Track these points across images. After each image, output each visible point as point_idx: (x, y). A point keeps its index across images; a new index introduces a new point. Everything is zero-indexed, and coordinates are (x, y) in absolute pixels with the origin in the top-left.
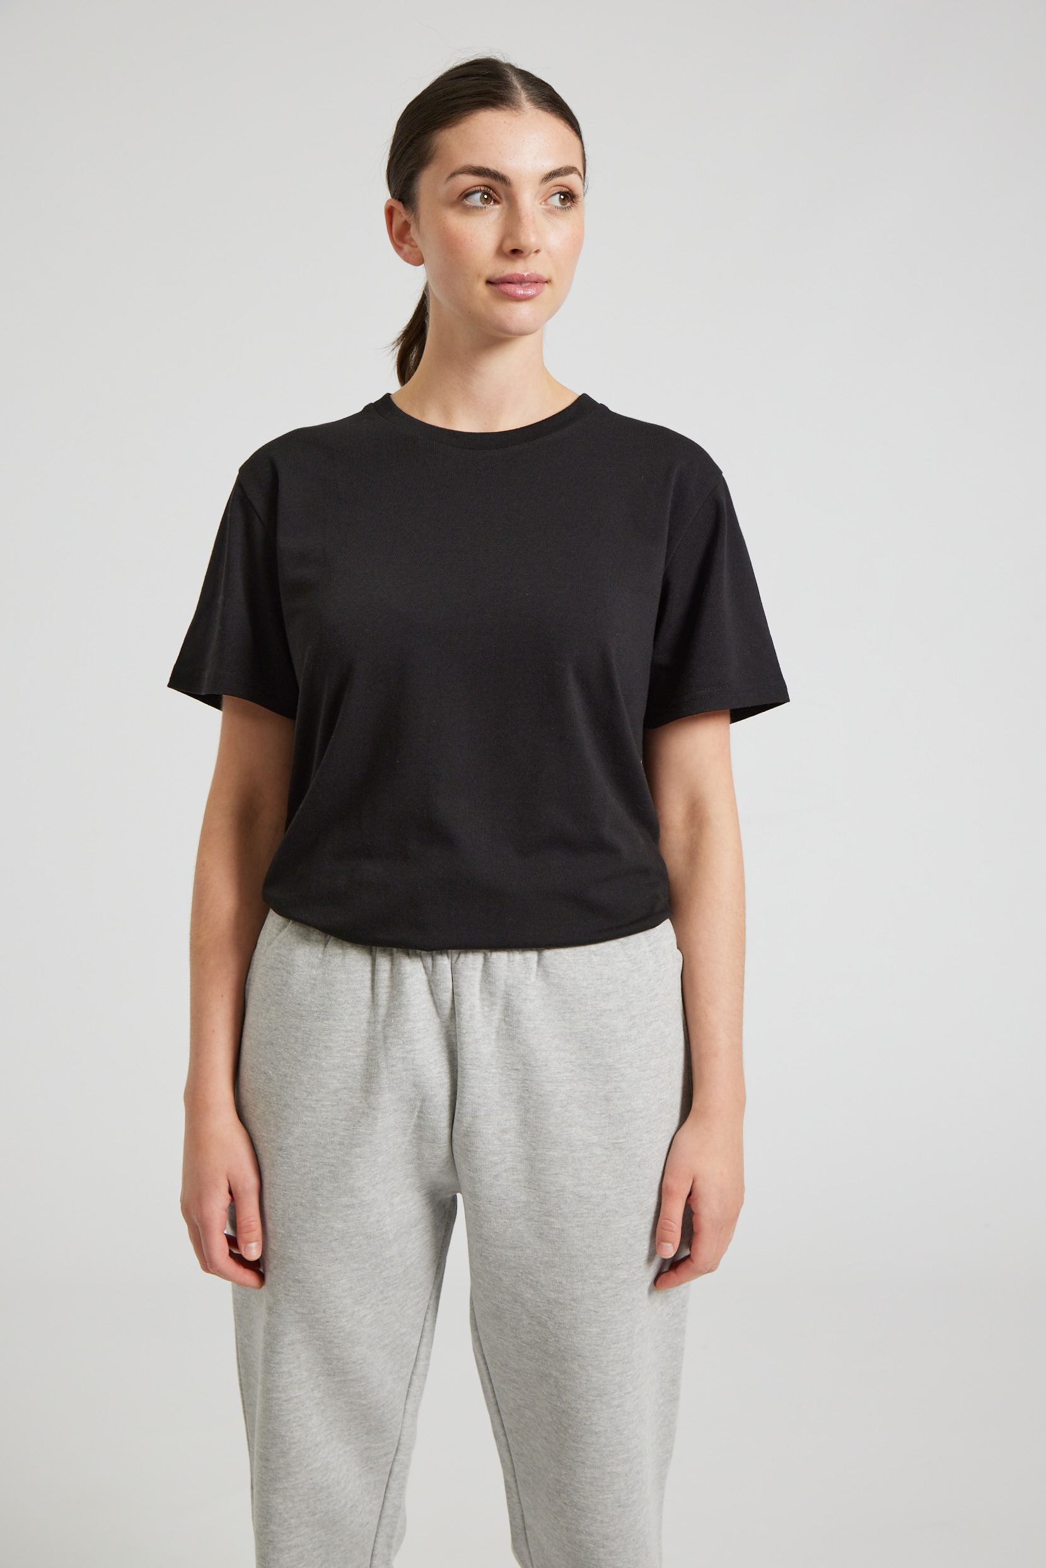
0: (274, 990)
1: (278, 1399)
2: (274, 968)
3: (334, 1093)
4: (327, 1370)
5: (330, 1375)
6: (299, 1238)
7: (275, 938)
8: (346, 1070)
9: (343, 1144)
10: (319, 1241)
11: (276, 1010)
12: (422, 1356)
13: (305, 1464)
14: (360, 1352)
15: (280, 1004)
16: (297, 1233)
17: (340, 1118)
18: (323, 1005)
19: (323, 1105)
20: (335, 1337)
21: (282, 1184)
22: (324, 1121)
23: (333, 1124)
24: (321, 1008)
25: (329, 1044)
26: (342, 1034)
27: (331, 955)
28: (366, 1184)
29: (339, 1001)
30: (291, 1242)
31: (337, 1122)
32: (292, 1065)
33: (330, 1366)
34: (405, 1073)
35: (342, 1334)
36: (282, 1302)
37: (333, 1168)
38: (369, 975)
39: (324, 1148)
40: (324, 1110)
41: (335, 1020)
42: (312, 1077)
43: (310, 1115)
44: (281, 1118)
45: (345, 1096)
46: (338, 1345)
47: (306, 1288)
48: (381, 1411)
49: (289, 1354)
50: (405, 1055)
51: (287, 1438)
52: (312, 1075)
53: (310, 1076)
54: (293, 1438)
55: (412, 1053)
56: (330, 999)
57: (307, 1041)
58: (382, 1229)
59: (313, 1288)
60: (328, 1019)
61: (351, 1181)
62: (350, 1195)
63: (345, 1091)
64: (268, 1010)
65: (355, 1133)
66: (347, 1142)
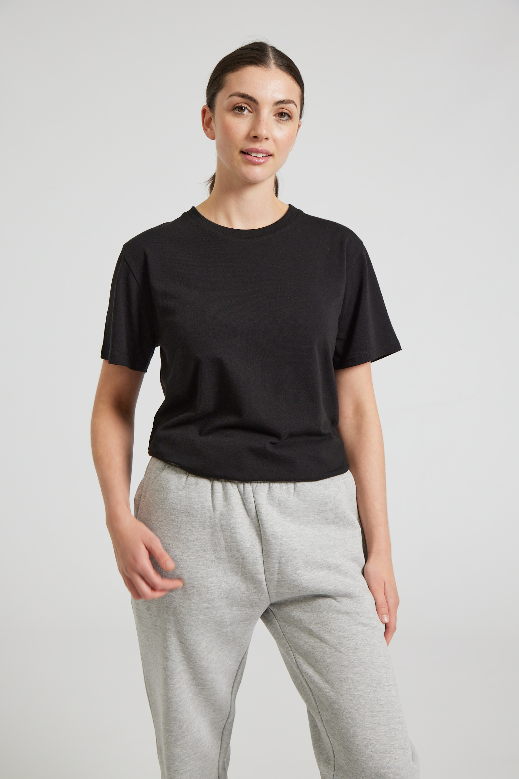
0: (160, 502)
1: (176, 701)
2: (158, 490)
3: (196, 552)
6: (182, 623)
7: (158, 476)
8: (201, 541)
9: (203, 577)
11: (161, 512)
15: (163, 509)
16: (181, 621)
17: (200, 564)
18: (186, 509)
22: (192, 566)
24: (186, 511)
25: (191, 528)
26: (198, 523)
27: (189, 484)
28: (215, 597)
29: (195, 507)
31: (198, 566)
34: (232, 543)
37: (198, 589)
38: (209, 494)
39: (193, 579)
40: (191, 561)
41: (193, 516)
42: (184, 545)
43: (184, 563)
45: (202, 554)
50: (232, 535)
53: (183, 544)
55: (235, 534)
56: (190, 506)
60: (190, 516)
61: (208, 596)
62: (207, 602)
63: (202, 551)
64: (156, 512)
65: (209, 571)
66: (205, 576)
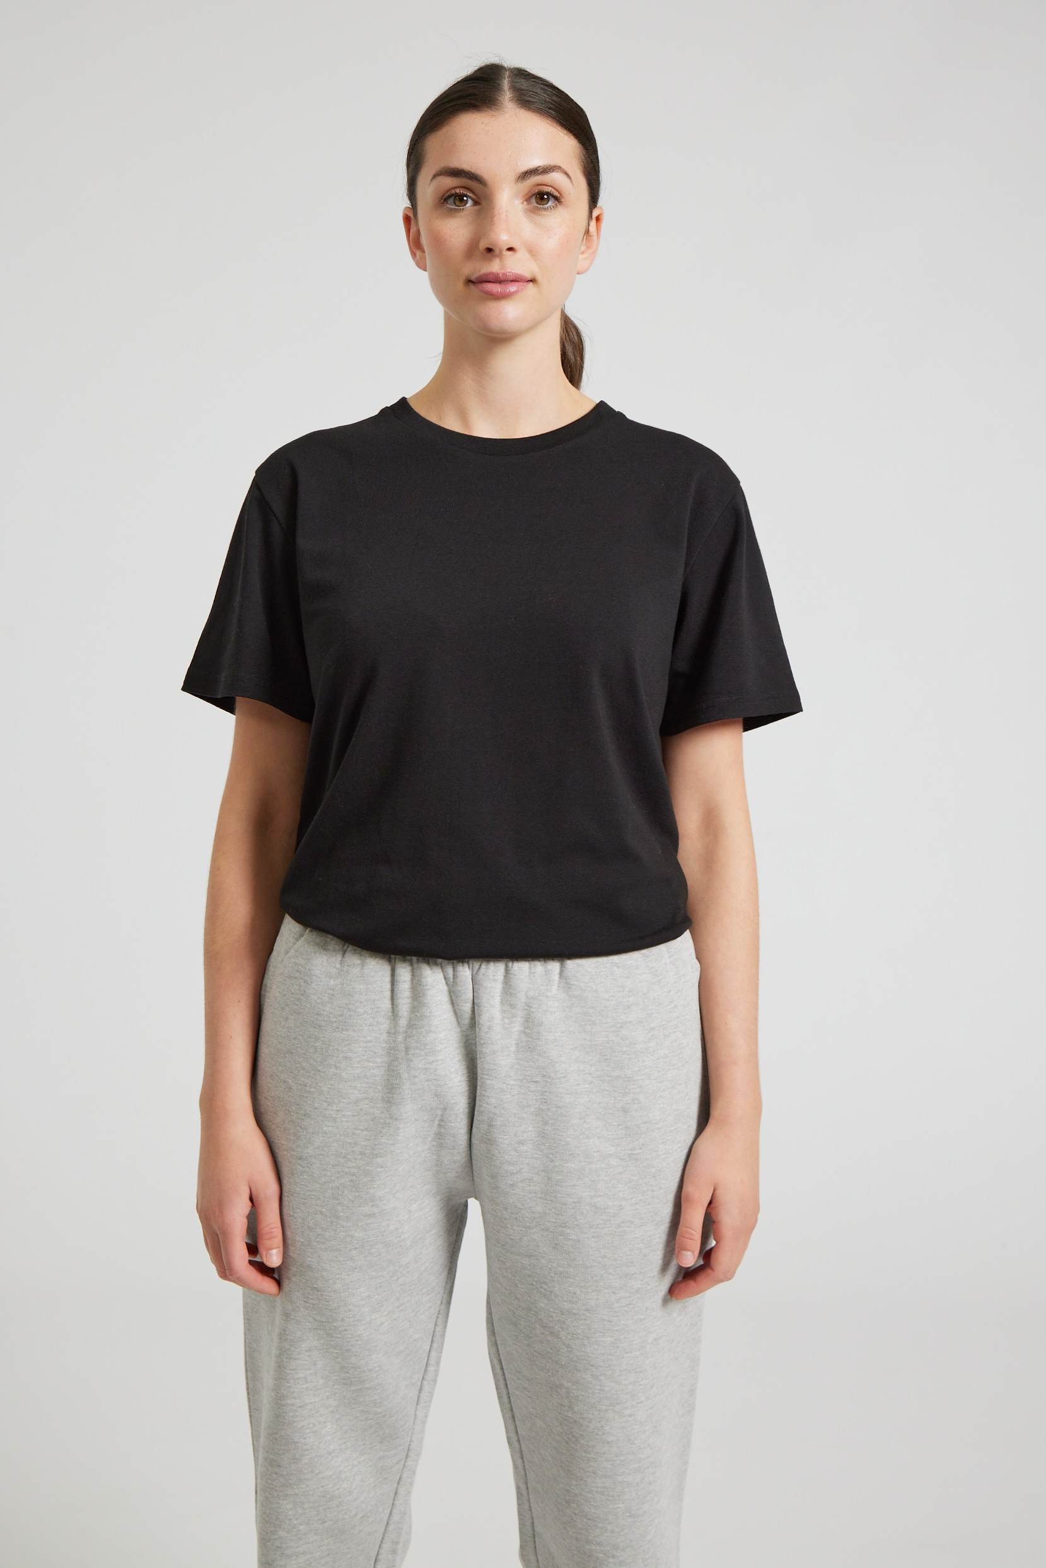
0: (292, 999)
2: (291, 977)
3: (355, 1104)
4: (344, 1379)
5: (346, 1384)
6: (318, 1246)
7: (292, 947)
8: (366, 1080)
9: (365, 1154)
10: (339, 1250)
11: (295, 1019)
12: (432, 1361)
13: (317, 1472)
14: (377, 1360)
15: (299, 1014)
16: (317, 1242)
17: (361, 1127)
18: (342, 1015)
19: (344, 1116)
20: (352, 1346)
21: (302, 1193)
22: (345, 1131)
23: (354, 1134)
24: (341, 1019)
25: (349, 1055)
26: (362, 1044)
27: (348, 966)
28: (386, 1193)
29: (358, 1012)
30: (310, 1250)
31: (357, 1132)
32: (311, 1075)
33: (347, 1375)
34: (427, 1083)
35: (360, 1343)
36: (302, 1309)
37: (354, 1178)
38: (389, 986)
39: (344, 1157)
40: (345, 1120)
41: (354, 1031)
42: (333, 1087)
44: (301, 1128)
45: (366, 1106)
46: (354, 1354)
47: (324, 1297)
48: (395, 1418)
49: (307, 1361)
50: (427, 1066)
51: (300, 1445)
52: (332, 1085)
53: (330, 1086)
54: (306, 1445)
55: (433, 1064)
56: (349, 1010)
57: (327, 1051)
58: (400, 1236)
59: (331, 1296)
60: (347, 1030)
61: (372, 1191)
62: (370, 1204)
63: (366, 1101)
64: (287, 1019)
65: (377, 1143)
66: (368, 1151)
